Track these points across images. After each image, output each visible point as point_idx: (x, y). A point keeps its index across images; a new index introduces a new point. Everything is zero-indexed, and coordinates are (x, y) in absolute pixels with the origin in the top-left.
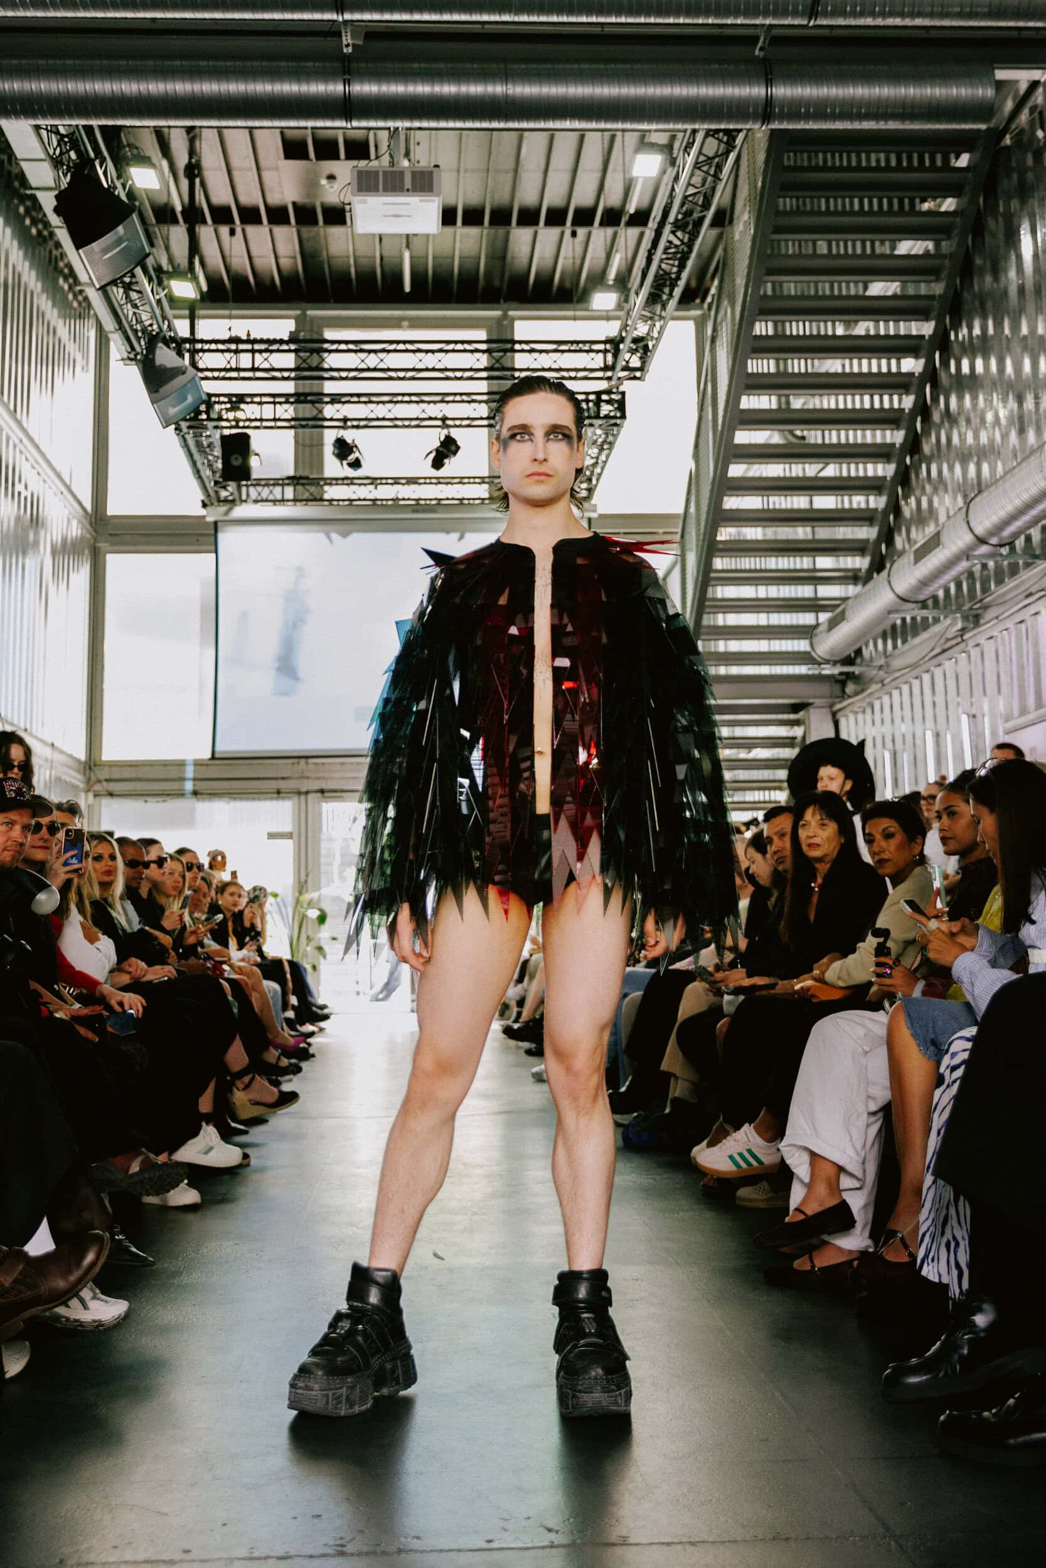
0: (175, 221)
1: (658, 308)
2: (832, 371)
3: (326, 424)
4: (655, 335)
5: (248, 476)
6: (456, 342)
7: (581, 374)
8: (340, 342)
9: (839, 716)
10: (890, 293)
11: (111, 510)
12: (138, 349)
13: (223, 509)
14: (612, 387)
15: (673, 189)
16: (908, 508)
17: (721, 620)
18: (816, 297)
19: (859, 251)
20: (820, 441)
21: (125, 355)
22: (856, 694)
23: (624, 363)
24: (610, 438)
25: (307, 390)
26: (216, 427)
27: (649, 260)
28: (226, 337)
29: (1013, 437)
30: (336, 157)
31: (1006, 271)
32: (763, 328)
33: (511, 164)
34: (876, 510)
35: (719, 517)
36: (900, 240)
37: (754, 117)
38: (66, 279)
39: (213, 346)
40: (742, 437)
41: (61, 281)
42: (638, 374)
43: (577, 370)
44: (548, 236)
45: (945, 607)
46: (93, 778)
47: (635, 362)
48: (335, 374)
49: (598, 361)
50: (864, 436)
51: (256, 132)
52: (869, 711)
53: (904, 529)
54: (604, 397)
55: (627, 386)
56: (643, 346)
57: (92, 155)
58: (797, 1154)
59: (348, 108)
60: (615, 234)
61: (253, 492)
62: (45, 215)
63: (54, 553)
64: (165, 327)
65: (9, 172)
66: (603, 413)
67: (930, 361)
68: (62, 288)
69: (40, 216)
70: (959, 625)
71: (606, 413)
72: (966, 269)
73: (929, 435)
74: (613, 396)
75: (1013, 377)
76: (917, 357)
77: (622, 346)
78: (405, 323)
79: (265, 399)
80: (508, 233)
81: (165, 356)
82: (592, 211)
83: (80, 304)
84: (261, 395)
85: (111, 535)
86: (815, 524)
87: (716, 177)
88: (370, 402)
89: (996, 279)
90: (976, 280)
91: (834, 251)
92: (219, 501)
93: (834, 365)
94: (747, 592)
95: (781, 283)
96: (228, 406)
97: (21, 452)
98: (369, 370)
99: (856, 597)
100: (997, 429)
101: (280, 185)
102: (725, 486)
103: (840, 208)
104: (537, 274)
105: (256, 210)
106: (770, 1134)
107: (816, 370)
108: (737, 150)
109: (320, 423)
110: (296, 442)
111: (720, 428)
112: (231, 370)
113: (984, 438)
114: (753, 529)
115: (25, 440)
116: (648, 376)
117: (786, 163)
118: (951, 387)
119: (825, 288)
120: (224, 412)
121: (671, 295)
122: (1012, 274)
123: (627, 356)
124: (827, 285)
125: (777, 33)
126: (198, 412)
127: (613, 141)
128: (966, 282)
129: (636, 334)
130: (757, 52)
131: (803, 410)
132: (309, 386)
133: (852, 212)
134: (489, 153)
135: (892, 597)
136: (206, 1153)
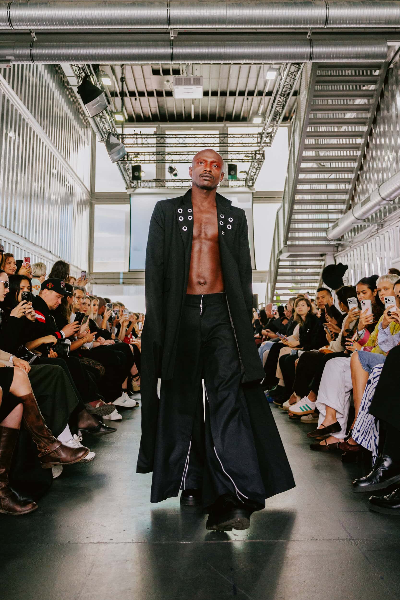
0: (117, 96)
1: (275, 123)
2: (334, 143)
3: (166, 162)
4: (274, 131)
5: (140, 179)
6: (208, 134)
7: (250, 145)
8: (170, 135)
9: (336, 258)
10: (353, 117)
11: (96, 191)
12: (105, 138)
13: (132, 190)
14: (260, 149)
15: (280, 83)
16: (359, 189)
17: (297, 226)
18: (328, 118)
19: (342, 103)
20: (329, 166)
21: (101, 140)
22: (342, 251)
23: (264, 141)
24: (260, 166)
25: (160, 151)
26: (130, 163)
27: (272, 107)
28: (133, 133)
29: (394, 165)
30: (169, 74)
31: (391, 109)
32: (310, 129)
33: (226, 76)
34: (348, 189)
35: (295, 192)
36: (356, 99)
37: (307, 58)
38: (82, 115)
39: (129, 136)
40: (304, 165)
41: (80, 116)
42: (269, 145)
43: (249, 143)
44: (239, 99)
45: (372, 221)
47: (268, 140)
48: (169, 145)
49: (255, 140)
50: (344, 165)
51: (143, 65)
52: (346, 256)
53: (358, 195)
54: (258, 152)
55: (265, 149)
56: (270, 136)
57: (89, 74)
58: (321, 406)
59: (172, 57)
60: (261, 99)
61: (142, 184)
62: (74, 94)
63: (78, 204)
64: (113, 130)
65: (64, 81)
66: (257, 158)
67: (366, 139)
68: (80, 118)
70: (376, 228)
72: (378, 109)
73: (366, 164)
74: (261, 152)
75: (394, 145)
76: (362, 138)
77: (263, 135)
78: (192, 129)
79: (146, 154)
80: (226, 99)
81: (113, 140)
82: (254, 91)
83: (86, 123)
84: (145, 152)
85: (96, 198)
86: (328, 194)
87: (294, 79)
88: (180, 154)
89: (388, 112)
90: (381, 112)
91: (334, 103)
92: (131, 187)
93: (334, 141)
94: (305, 217)
95: (316, 114)
96: (134, 156)
98: (180, 144)
99: (342, 218)
100: (389, 162)
101: (151, 84)
102: (297, 181)
103: (336, 89)
104: (235, 113)
105: (143, 92)
106: (313, 399)
107: (328, 143)
108: (301, 70)
109: (164, 161)
110: (157, 168)
111: (296, 162)
112: (135, 144)
113: (384, 165)
114: (307, 196)
115: (68, 167)
116: (272, 145)
117: (318, 74)
118: (373, 148)
119: (331, 116)
120: (133, 158)
121: (279, 118)
122: (394, 110)
123: (265, 139)
124: (332, 115)
125: (314, 30)
126: (124, 158)
127: (260, 67)
128: (378, 113)
129: (268, 131)
130: (307, 37)
131: (324, 156)
132: (161, 149)
133: (340, 90)
134: (220, 74)
135: (353, 218)
136: (124, 402)
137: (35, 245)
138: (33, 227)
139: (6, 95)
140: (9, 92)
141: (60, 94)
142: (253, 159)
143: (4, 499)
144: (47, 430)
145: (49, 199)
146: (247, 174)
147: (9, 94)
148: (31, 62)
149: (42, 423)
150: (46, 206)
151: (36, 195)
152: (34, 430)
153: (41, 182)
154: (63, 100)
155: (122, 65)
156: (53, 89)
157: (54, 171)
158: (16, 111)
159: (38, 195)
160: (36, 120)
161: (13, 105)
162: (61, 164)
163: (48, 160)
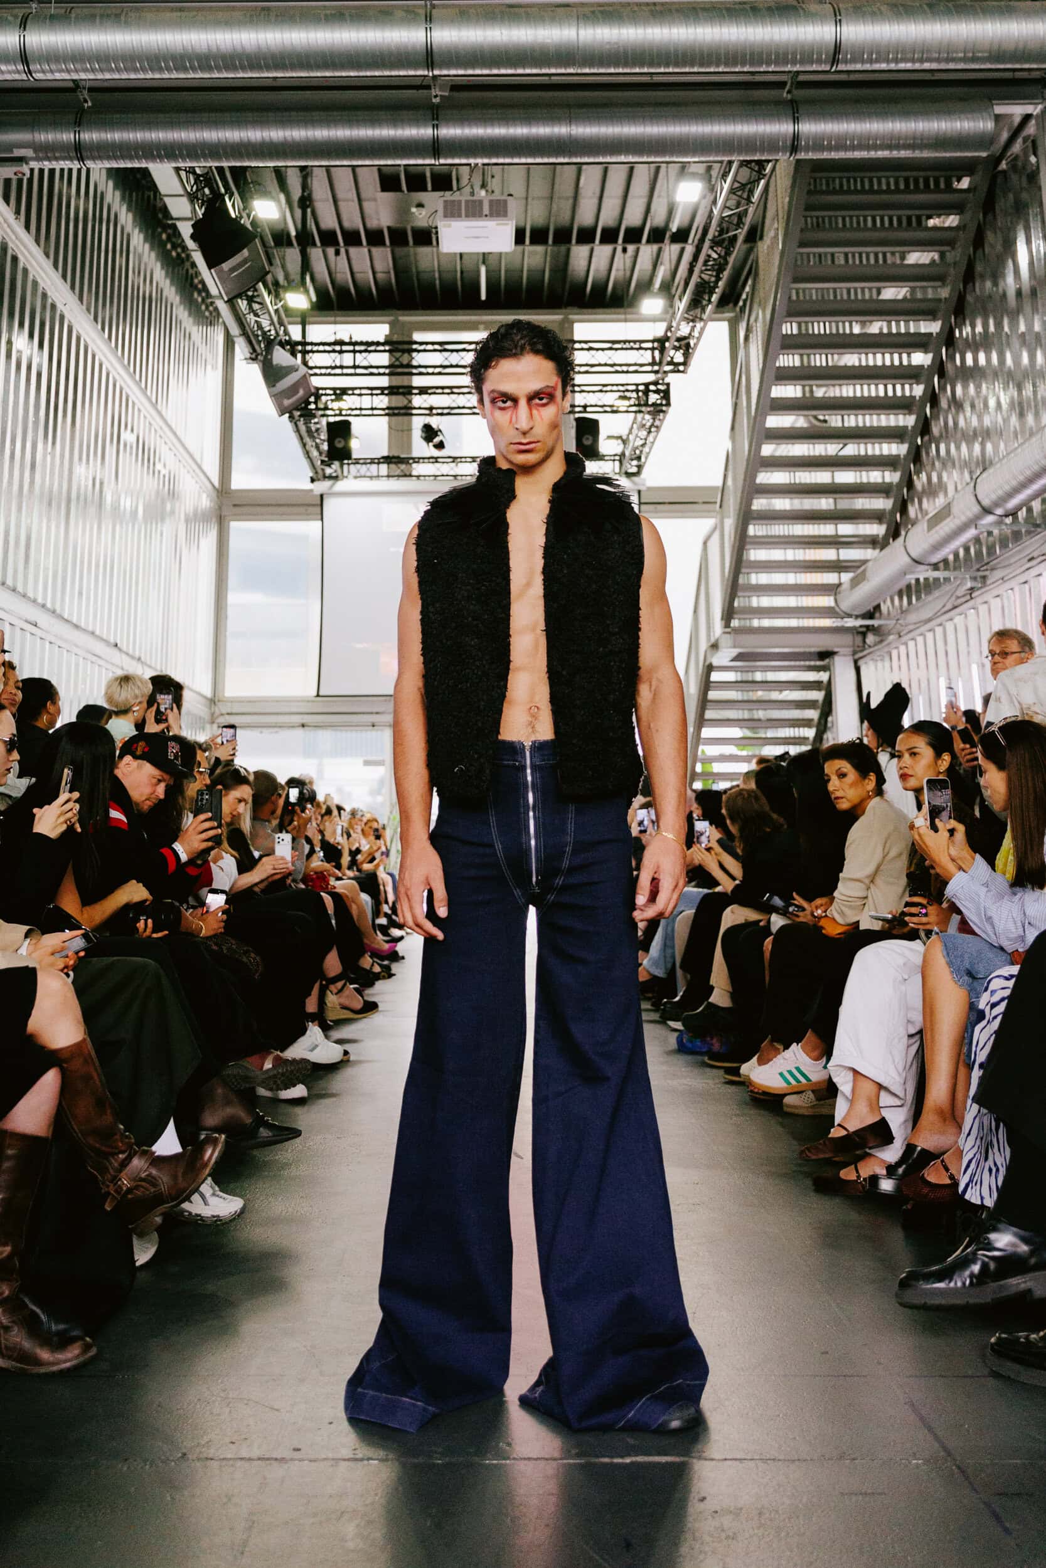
0: (290, 244)
1: (699, 311)
2: (850, 364)
3: (414, 412)
4: (696, 335)
5: (349, 457)
7: (632, 369)
8: (427, 343)
9: (861, 663)
10: (900, 297)
11: (235, 485)
12: (259, 351)
13: (327, 483)
14: (658, 379)
15: (711, 211)
16: (920, 481)
17: (755, 578)
18: (835, 301)
19: (872, 261)
20: (840, 424)
21: (248, 355)
22: (876, 644)
23: (669, 359)
24: (657, 423)
25: (399, 384)
26: (323, 416)
27: (691, 271)
28: (332, 340)
29: (1014, 420)
30: (425, 190)
31: (1003, 276)
32: (789, 328)
33: (570, 192)
34: (890, 484)
35: (753, 490)
36: (909, 252)
37: (783, 150)
38: (199, 293)
39: (321, 348)
40: (774, 421)
41: (196, 295)
42: (681, 368)
43: (629, 365)
44: (602, 251)
45: (955, 568)
46: (217, 712)
47: (679, 357)
48: (423, 370)
49: (646, 357)
50: (879, 420)
51: (358, 170)
52: (887, 659)
53: (916, 500)
54: (652, 387)
55: (671, 378)
56: (685, 345)
57: (223, 190)
58: (843, 1074)
59: (436, 148)
60: (660, 249)
61: (354, 469)
62: (183, 241)
63: (187, 521)
64: (281, 332)
65: (155, 206)
66: (651, 401)
67: (937, 355)
68: (196, 300)
69: (180, 241)
70: (969, 585)
71: (654, 401)
72: (969, 277)
73: (938, 418)
74: (660, 387)
75: (1012, 367)
76: (926, 352)
77: (667, 344)
78: (482, 327)
79: (364, 391)
80: (568, 251)
81: (281, 357)
82: (640, 230)
83: (211, 313)
84: (360, 388)
85: (235, 505)
86: (837, 496)
87: (749, 201)
88: (453, 393)
89: (995, 284)
90: (977, 285)
91: (851, 262)
93: (851, 359)
94: (777, 554)
95: (804, 290)
96: (333, 397)
97: (161, 437)
98: (452, 366)
99: (875, 560)
100: (999, 414)
101: (378, 214)
102: (758, 463)
103: (855, 225)
104: (594, 284)
105: (356, 233)
107: (836, 363)
108: (767, 178)
110: (390, 427)
111: (753, 414)
112: (336, 367)
113: (987, 421)
114: (782, 500)
115: (165, 427)
116: (690, 370)
118: (957, 377)
119: (842, 293)
120: (329, 403)
121: (709, 301)
122: (1010, 279)
123: (672, 353)
124: (845, 290)
125: (803, 78)
126: (309, 403)
127: (657, 172)
128: (969, 286)
129: (680, 334)
130: (785, 93)
131: (825, 397)
132: (400, 381)
133: (866, 229)
134: (553, 185)
135: (907, 559)
136: (312, 1050)
137: (77, 627)
138: (72, 582)
139: (10, 245)
140: (17, 237)
141: (146, 240)
142: (639, 405)
143: (7, 1329)
144: (123, 1135)
145: (116, 507)
146: (625, 442)
147: (17, 242)
148: (75, 161)
150: (107, 525)
151: (82, 498)
152: (90, 1139)
153: (95, 466)
154: (153, 255)
155: (305, 169)
156: (129, 228)
157: (128, 437)
158: (35, 283)
159: (86, 499)
160: (84, 307)
161: (25, 271)
162: (145, 417)
163: (114, 407)
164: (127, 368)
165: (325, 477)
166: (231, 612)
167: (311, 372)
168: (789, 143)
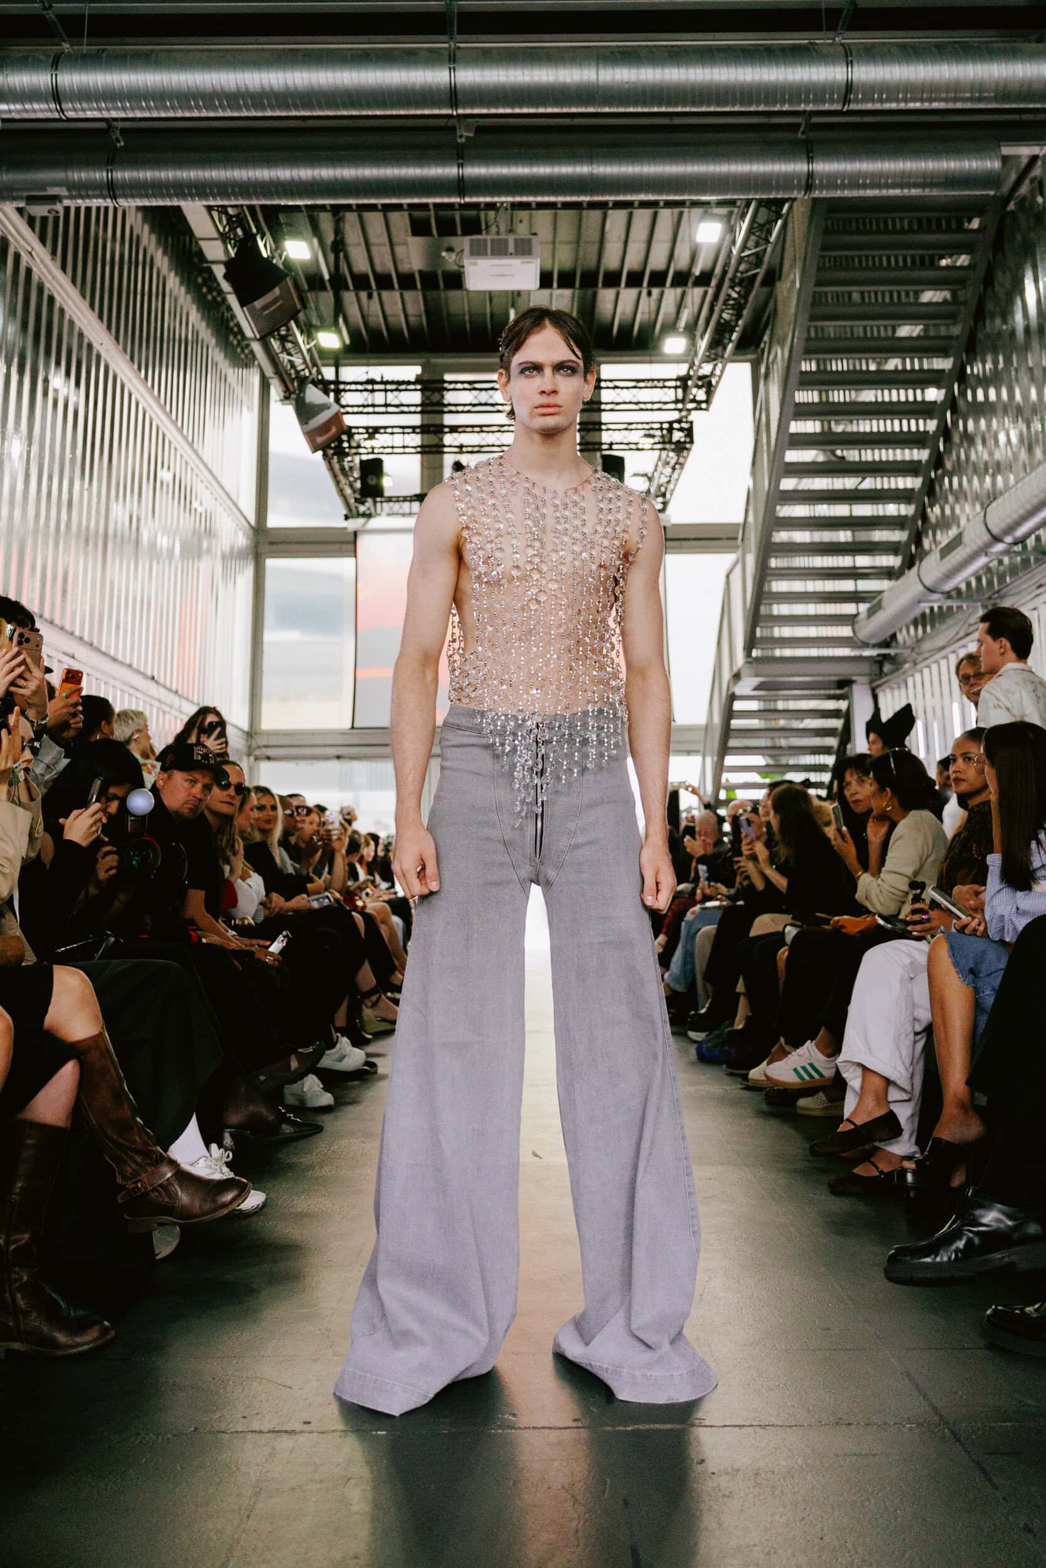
0: (323, 288)
1: (720, 349)
2: (868, 400)
3: (446, 450)
4: (718, 373)
5: (381, 494)
7: (656, 406)
8: (456, 382)
9: (878, 690)
10: (915, 334)
11: (271, 524)
12: (292, 390)
13: (361, 521)
14: (681, 417)
15: (731, 252)
16: (934, 514)
17: (776, 609)
18: (852, 338)
19: (887, 300)
20: (857, 459)
21: (282, 394)
22: (892, 672)
23: (692, 397)
24: (681, 460)
25: (430, 422)
26: (356, 454)
27: (711, 310)
28: (364, 378)
29: (1023, 455)
30: (455, 234)
31: (1013, 314)
32: (807, 365)
33: (596, 236)
34: (906, 516)
35: (773, 523)
36: (923, 291)
37: (798, 188)
38: (235, 337)
39: (353, 387)
40: (793, 456)
41: (231, 338)
42: (704, 406)
43: (653, 403)
44: (628, 295)
45: (968, 597)
46: (254, 745)
48: (453, 408)
49: (670, 395)
50: (895, 455)
52: (903, 686)
53: (930, 533)
54: (676, 426)
55: (695, 416)
56: (708, 385)
57: (255, 232)
58: (851, 1069)
59: (461, 187)
60: (683, 294)
61: (386, 507)
62: (219, 284)
63: (223, 558)
64: (314, 370)
65: (190, 250)
66: (674, 439)
67: (950, 391)
68: (232, 343)
69: (214, 283)
71: (678, 438)
72: (980, 315)
73: (951, 452)
74: (683, 425)
75: (1021, 403)
76: (939, 388)
77: (690, 383)
80: (595, 295)
81: (313, 395)
82: (665, 273)
83: (246, 356)
85: (271, 543)
86: (855, 528)
87: (767, 241)
88: (482, 431)
89: (1005, 322)
90: (988, 322)
91: (867, 300)
92: (358, 514)
93: (868, 396)
94: (797, 586)
95: (822, 328)
96: (366, 436)
97: (197, 475)
98: (480, 404)
99: (891, 589)
100: (1009, 448)
101: (408, 257)
102: (778, 497)
103: (871, 264)
104: (620, 326)
105: (388, 277)
106: (829, 1050)
107: (853, 400)
108: (784, 217)
109: (441, 449)
110: (422, 466)
111: (772, 448)
112: (368, 406)
113: (997, 456)
114: (802, 533)
115: (201, 466)
116: (712, 407)
117: (825, 228)
118: (968, 411)
120: (362, 441)
121: (730, 340)
122: (1019, 317)
123: (694, 391)
124: (861, 330)
125: (815, 120)
126: (342, 441)
127: (681, 214)
128: (980, 324)
129: (701, 372)
130: (800, 135)
131: (843, 433)
132: (432, 419)
133: (881, 268)
134: (579, 228)
135: (920, 588)
137: (114, 660)
138: (110, 617)
139: (47, 285)
140: (54, 278)
141: (181, 283)
142: (664, 443)
144: (141, 1130)
145: (153, 544)
146: (650, 479)
147: (54, 282)
148: (109, 200)
149: (129, 1114)
150: (144, 563)
151: (119, 534)
152: (109, 1132)
153: (132, 502)
154: (189, 297)
155: (336, 210)
156: (165, 270)
157: (165, 475)
158: (71, 323)
159: (122, 537)
160: (121, 347)
161: (62, 311)
162: (181, 456)
163: (151, 447)
164: (163, 407)
165: (360, 515)
166: (267, 648)
167: (342, 410)
168: (803, 182)
